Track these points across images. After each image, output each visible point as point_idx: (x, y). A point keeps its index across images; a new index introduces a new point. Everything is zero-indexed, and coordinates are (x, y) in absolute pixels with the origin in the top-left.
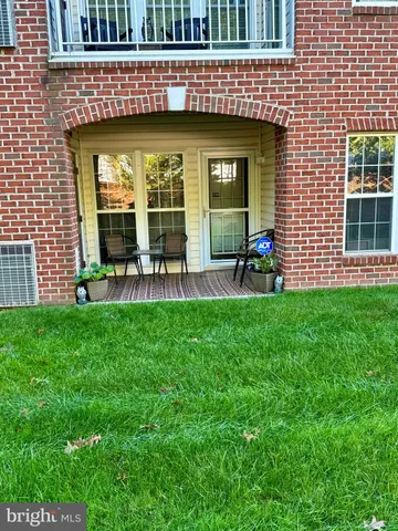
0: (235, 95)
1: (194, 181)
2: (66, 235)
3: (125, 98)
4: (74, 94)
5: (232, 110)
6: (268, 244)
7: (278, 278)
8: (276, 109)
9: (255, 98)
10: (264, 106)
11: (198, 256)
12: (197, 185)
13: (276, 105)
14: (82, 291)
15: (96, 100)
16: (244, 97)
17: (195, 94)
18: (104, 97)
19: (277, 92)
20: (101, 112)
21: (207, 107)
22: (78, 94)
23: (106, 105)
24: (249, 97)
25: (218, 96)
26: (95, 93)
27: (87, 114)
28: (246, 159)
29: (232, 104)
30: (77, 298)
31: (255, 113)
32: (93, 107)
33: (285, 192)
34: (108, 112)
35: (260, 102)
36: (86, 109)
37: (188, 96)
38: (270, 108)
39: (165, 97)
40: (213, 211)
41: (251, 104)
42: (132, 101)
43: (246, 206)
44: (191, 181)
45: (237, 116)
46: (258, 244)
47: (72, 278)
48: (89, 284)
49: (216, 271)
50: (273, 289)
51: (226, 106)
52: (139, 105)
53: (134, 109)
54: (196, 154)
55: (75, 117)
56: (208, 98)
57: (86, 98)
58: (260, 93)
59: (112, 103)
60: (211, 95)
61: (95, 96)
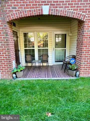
0: (67, 9)
1: (51, 40)
2: (9, 57)
3: (28, 10)
4: (10, 8)
5: (65, 14)
6: (74, 60)
7: (78, 72)
8: (81, 14)
9: (74, 10)
10: (77, 13)
11: (51, 61)
12: (52, 41)
13: (81, 13)
14: (14, 75)
15: (18, 10)
16: (70, 9)
17: (52, 8)
18: (20, 9)
19: (82, 8)
20: (19, 15)
21: (57, 13)
22: (11, 8)
23: (21, 12)
24: (72, 9)
25: (60, 9)
26: (17, 8)
27: (14, 16)
28: (66, 35)
29: (66, 12)
30: (13, 77)
31: (74, 16)
32: (16, 13)
33: (82, 44)
34: (22, 15)
35: (75, 11)
36: (14, 14)
37: (50, 9)
38: (79, 14)
39: (42, 9)
40: (56, 49)
41: (72, 12)
42: (30, 11)
43: (65, 47)
44: (50, 40)
45: (67, 17)
46: (71, 60)
47: (11, 71)
48: (17, 73)
49: (56, 65)
50: (76, 76)
51: (63, 13)
52: (33, 12)
53: (31, 14)
54: (52, 33)
55: (10, 17)
56: (57, 10)
57: (14, 10)
58: (76, 8)
59: (23, 12)
60: (58, 9)
61: (17, 9)
